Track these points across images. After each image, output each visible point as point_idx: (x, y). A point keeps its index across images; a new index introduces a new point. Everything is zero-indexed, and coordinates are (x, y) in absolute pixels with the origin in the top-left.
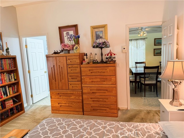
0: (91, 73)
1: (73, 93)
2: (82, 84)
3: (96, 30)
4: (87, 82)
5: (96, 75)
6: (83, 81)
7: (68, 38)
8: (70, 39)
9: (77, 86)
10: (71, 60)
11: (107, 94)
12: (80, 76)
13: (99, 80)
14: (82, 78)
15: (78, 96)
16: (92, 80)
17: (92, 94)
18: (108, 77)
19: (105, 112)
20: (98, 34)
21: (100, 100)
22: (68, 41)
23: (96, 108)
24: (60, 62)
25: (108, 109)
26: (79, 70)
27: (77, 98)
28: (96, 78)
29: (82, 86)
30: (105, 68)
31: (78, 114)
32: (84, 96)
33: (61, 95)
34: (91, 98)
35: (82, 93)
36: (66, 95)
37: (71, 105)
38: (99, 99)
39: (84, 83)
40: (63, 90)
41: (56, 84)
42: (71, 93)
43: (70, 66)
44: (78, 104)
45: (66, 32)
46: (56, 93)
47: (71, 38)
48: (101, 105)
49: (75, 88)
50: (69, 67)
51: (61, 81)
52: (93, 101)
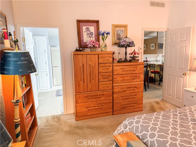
0: (123, 71)
1: (103, 94)
2: (113, 83)
3: (117, 29)
4: (118, 81)
5: (127, 73)
6: (114, 80)
7: (88, 34)
8: (90, 36)
9: (108, 85)
10: (104, 59)
11: (136, 90)
12: (111, 75)
13: (130, 78)
14: (114, 77)
15: (108, 96)
16: (123, 79)
17: (122, 92)
18: (138, 75)
19: (133, 107)
20: (119, 33)
21: (130, 97)
22: (88, 37)
23: (126, 106)
24: (91, 60)
25: (136, 104)
26: (112, 69)
27: (107, 98)
28: (127, 76)
29: (113, 85)
30: (136, 66)
31: (108, 115)
32: (115, 96)
33: (89, 97)
34: (121, 97)
35: (113, 93)
36: (95, 97)
37: (101, 107)
38: (128, 96)
39: (115, 83)
40: (92, 92)
41: (84, 86)
42: (101, 94)
43: (102, 65)
44: (109, 104)
45: (86, 27)
46: (84, 97)
47: (91, 34)
48: (130, 102)
49: (106, 88)
50: (100, 66)
51: (90, 82)
52: (123, 99)
